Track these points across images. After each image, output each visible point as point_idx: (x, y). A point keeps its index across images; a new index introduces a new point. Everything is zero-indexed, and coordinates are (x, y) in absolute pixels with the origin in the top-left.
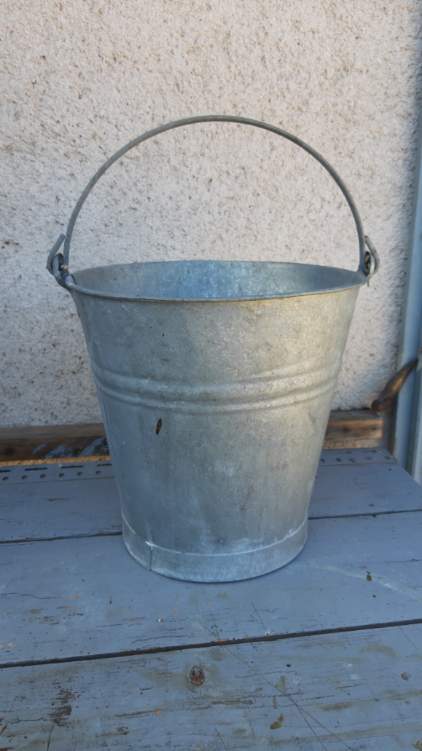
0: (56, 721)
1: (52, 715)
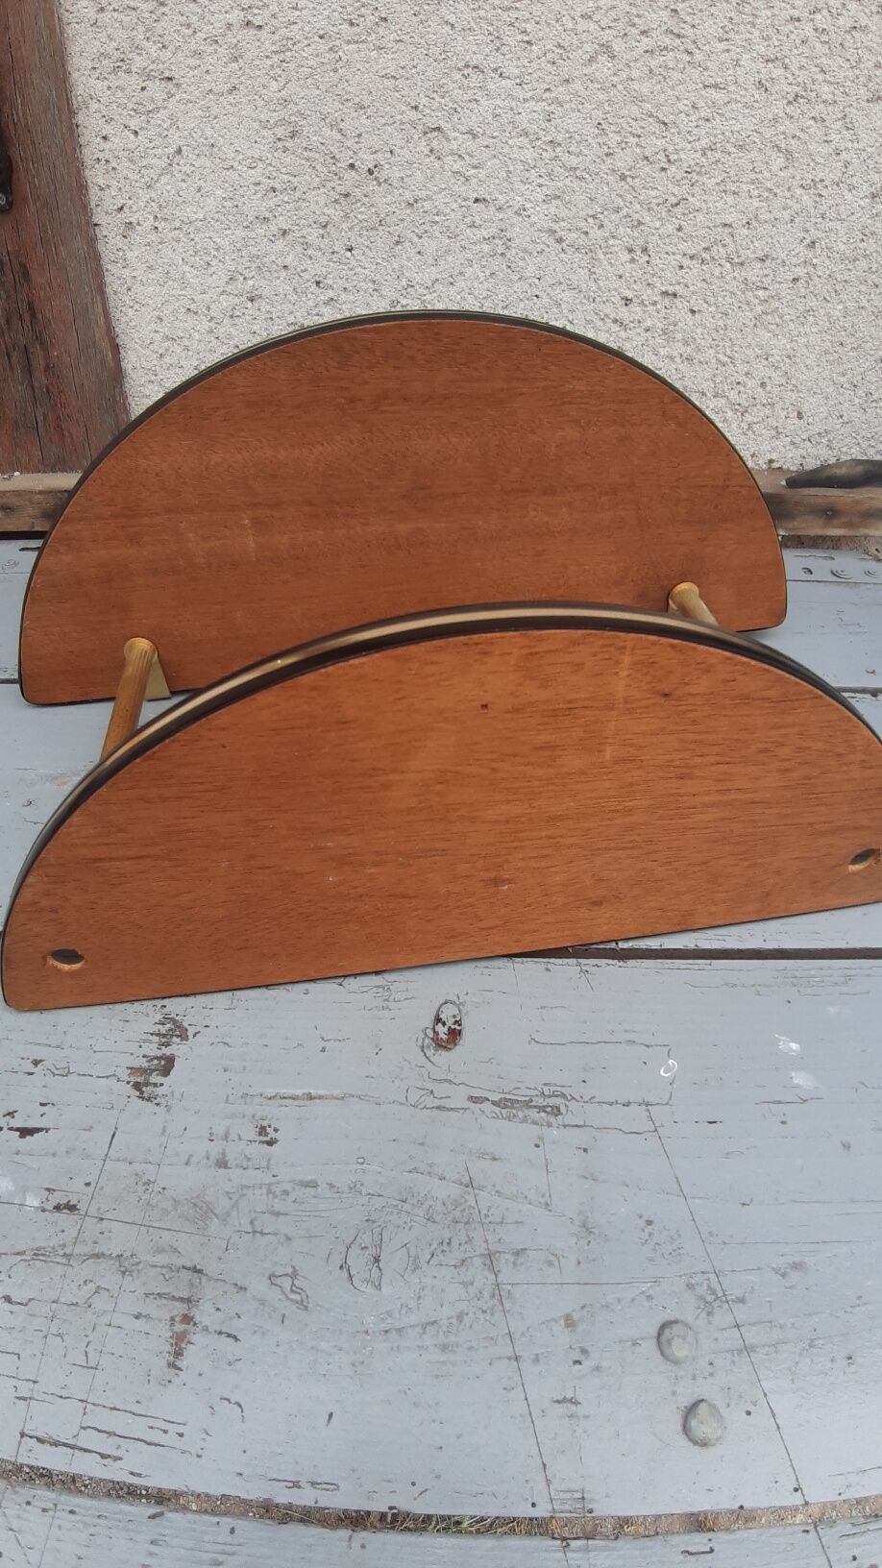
0: (137, 1086)
1: (133, 1070)
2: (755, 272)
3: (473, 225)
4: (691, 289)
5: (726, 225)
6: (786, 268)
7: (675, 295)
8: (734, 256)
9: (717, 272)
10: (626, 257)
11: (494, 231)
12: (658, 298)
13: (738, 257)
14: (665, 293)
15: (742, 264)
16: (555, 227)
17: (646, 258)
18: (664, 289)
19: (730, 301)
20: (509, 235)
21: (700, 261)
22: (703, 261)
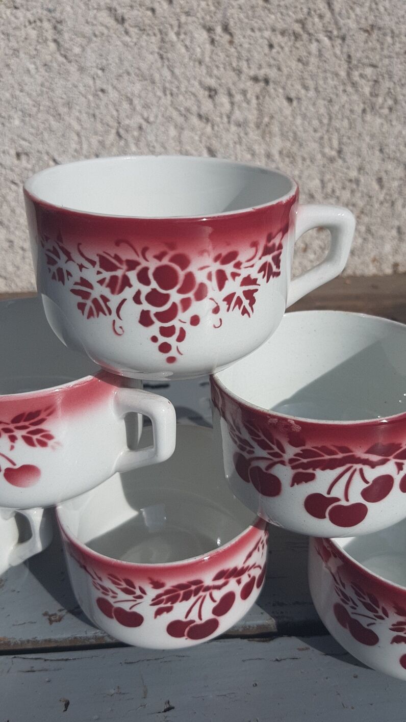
2: (359, 46)
4: (286, 71)
7: (266, 80)
8: (334, 28)
10: (202, 36)
12: (247, 86)
13: (338, 29)
14: (255, 79)
15: (343, 37)
17: (227, 37)
18: (252, 73)
19: (333, 83)
20: (57, 15)
21: (293, 38)
22: (297, 36)
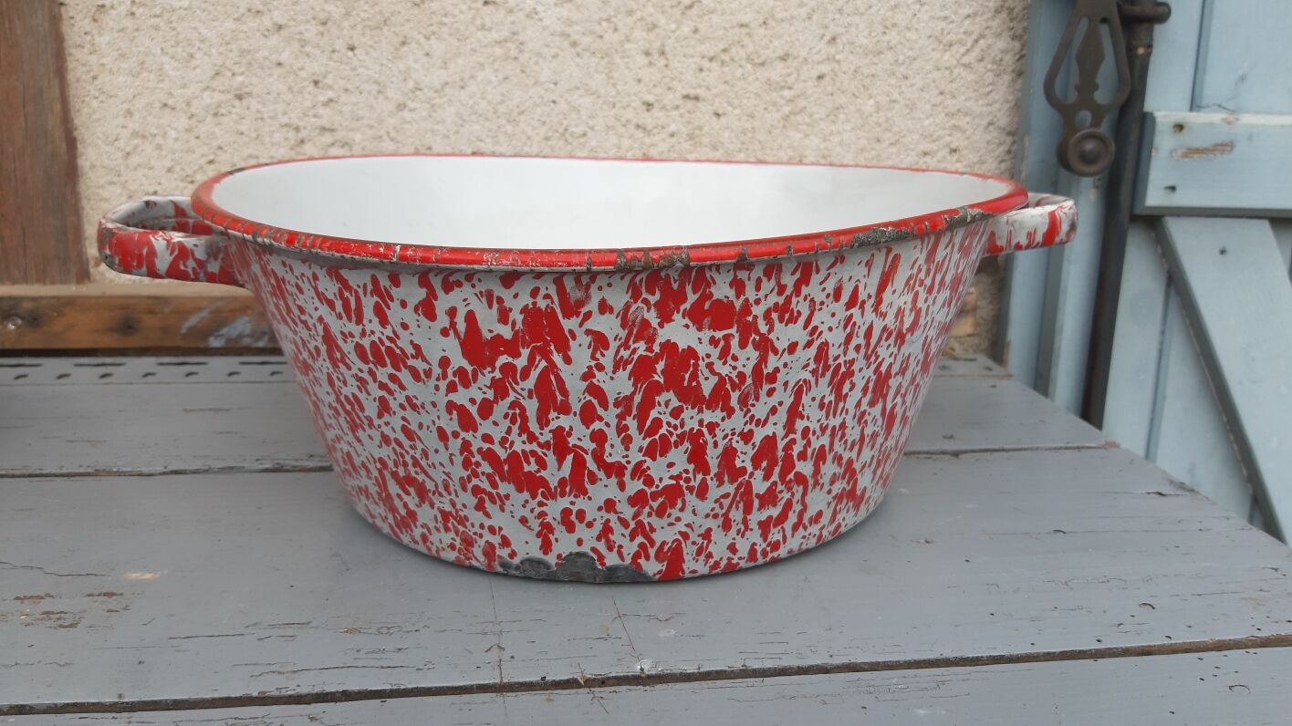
2: (777, 72)
3: (483, 28)
4: (714, 91)
5: (742, 26)
6: (810, 66)
7: (697, 98)
8: (754, 56)
9: (739, 72)
10: (643, 60)
11: (506, 33)
12: (680, 102)
13: (759, 57)
14: (687, 97)
15: (763, 64)
16: (568, 30)
17: (663, 62)
18: (685, 92)
19: (756, 102)
20: (521, 38)
21: (720, 63)
22: (723, 63)
